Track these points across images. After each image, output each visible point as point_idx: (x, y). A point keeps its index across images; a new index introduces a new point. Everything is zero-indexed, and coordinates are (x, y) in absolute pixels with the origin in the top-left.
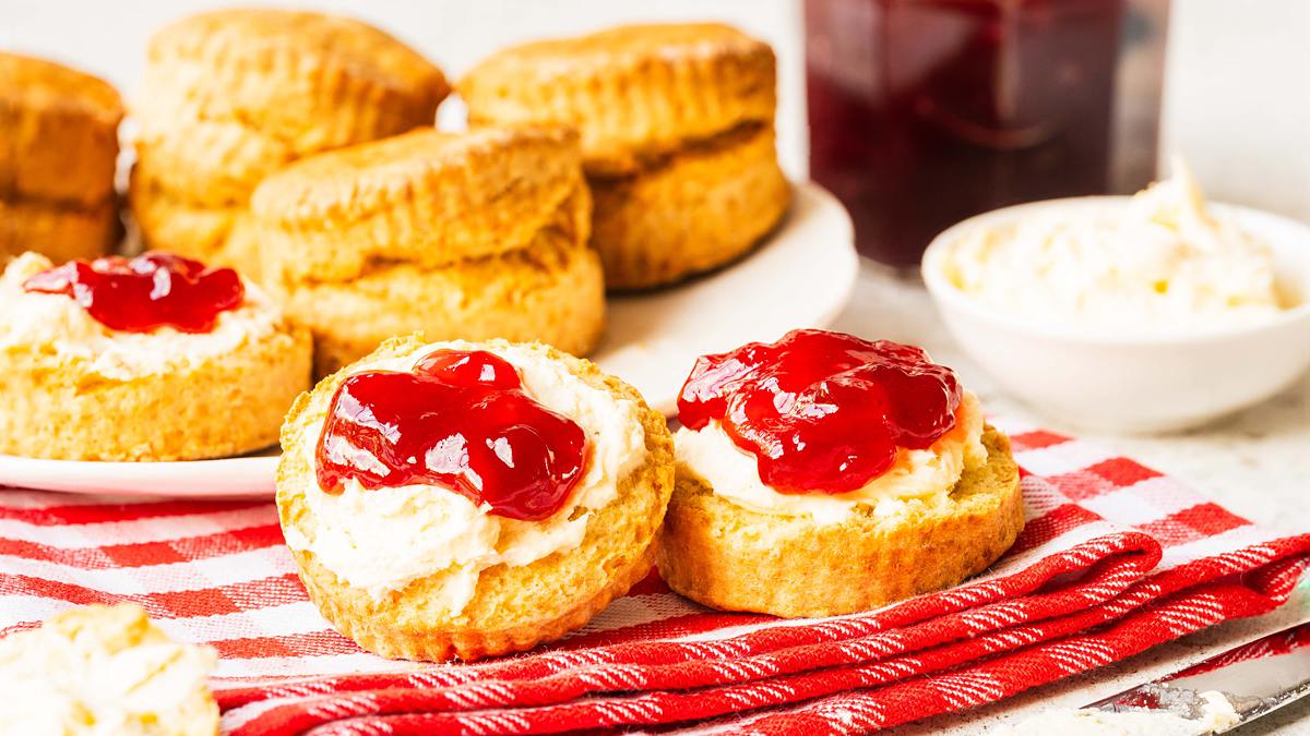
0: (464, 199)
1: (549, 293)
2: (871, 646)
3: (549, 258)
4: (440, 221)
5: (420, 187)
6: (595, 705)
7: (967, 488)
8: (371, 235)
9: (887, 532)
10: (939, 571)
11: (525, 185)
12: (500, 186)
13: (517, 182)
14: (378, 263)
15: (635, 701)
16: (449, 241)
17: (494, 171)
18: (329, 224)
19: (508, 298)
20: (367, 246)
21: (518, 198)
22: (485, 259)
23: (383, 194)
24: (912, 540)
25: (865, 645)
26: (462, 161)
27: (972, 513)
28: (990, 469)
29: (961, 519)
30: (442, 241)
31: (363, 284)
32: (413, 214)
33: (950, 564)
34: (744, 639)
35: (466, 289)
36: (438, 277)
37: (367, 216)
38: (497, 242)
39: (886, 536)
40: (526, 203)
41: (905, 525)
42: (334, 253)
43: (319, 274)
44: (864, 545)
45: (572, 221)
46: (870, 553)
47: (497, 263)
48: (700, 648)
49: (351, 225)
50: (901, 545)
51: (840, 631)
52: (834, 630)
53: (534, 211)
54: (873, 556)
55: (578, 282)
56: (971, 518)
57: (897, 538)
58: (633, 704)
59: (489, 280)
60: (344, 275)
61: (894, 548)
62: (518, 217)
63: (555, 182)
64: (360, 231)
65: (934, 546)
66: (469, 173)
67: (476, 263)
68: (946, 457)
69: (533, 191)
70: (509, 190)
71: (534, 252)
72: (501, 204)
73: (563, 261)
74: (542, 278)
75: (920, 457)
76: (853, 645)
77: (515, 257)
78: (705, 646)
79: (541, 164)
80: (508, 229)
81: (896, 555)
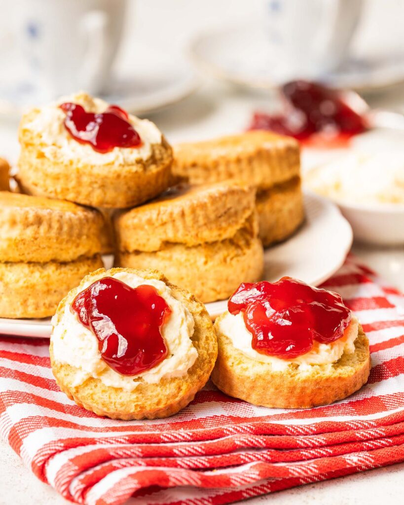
0: (206, 217)
1: (242, 258)
2: (370, 434)
3: (242, 243)
4: (196, 226)
5: (187, 211)
6: (240, 454)
7: (344, 362)
8: (165, 232)
9: (301, 379)
10: (322, 397)
11: (232, 211)
12: (222, 211)
13: (229, 209)
14: (168, 244)
15: (259, 453)
16: (199, 235)
17: (220, 204)
18: (146, 227)
19: (225, 260)
20: (164, 237)
21: (230, 217)
22: (214, 243)
23: (171, 214)
24: (311, 384)
25: (367, 433)
26: (206, 200)
27: (341, 376)
28: (356, 355)
29: (335, 378)
30: (197, 235)
31: (160, 254)
32: (184, 222)
33: (328, 395)
34: (314, 425)
35: (206, 257)
36: (194, 251)
37: (164, 224)
38: (220, 235)
39: (300, 380)
40: (233, 219)
41: (309, 377)
42: (148, 240)
43: (141, 249)
44: (290, 383)
45: (251, 226)
46: (292, 386)
47: (220, 245)
48: (294, 428)
49: (156, 227)
50: (306, 385)
51: (358, 426)
52: (355, 425)
53: (236, 222)
54: (293, 388)
55: (254, 253)
56: (340, 378)
57: (305, 382)
58: (258, 454)
59: (216, 252)
60: (152, 249)
61: (303, 386)
62: (229, 225)
63: (245, 209)
64: (160, 230)
65: (321, 387)
66: (209, 205)
67: (210, 245)
68: (336, 348)
69: (236, 213)
70: (225, 213)
71: (235, 241)
72: (222, 218)
73: (248, 244)
74: (240, 252)
75: (323, 347)
76: (362, 433)
77: (227, 242)
78: (296, 428)
79: (239, 201)
80: (225, 230)
81: (303, 389)
